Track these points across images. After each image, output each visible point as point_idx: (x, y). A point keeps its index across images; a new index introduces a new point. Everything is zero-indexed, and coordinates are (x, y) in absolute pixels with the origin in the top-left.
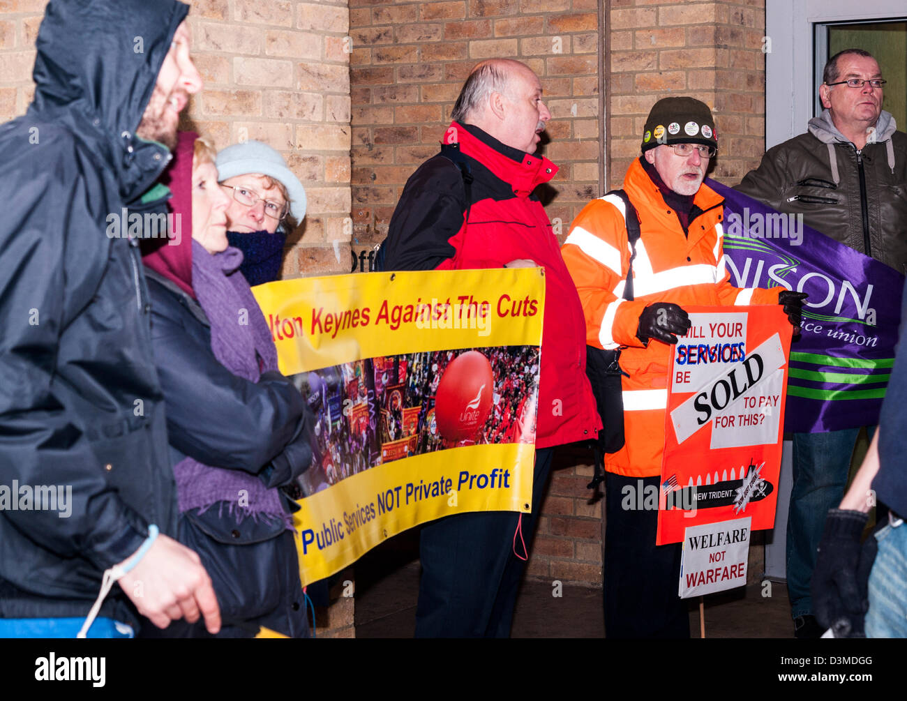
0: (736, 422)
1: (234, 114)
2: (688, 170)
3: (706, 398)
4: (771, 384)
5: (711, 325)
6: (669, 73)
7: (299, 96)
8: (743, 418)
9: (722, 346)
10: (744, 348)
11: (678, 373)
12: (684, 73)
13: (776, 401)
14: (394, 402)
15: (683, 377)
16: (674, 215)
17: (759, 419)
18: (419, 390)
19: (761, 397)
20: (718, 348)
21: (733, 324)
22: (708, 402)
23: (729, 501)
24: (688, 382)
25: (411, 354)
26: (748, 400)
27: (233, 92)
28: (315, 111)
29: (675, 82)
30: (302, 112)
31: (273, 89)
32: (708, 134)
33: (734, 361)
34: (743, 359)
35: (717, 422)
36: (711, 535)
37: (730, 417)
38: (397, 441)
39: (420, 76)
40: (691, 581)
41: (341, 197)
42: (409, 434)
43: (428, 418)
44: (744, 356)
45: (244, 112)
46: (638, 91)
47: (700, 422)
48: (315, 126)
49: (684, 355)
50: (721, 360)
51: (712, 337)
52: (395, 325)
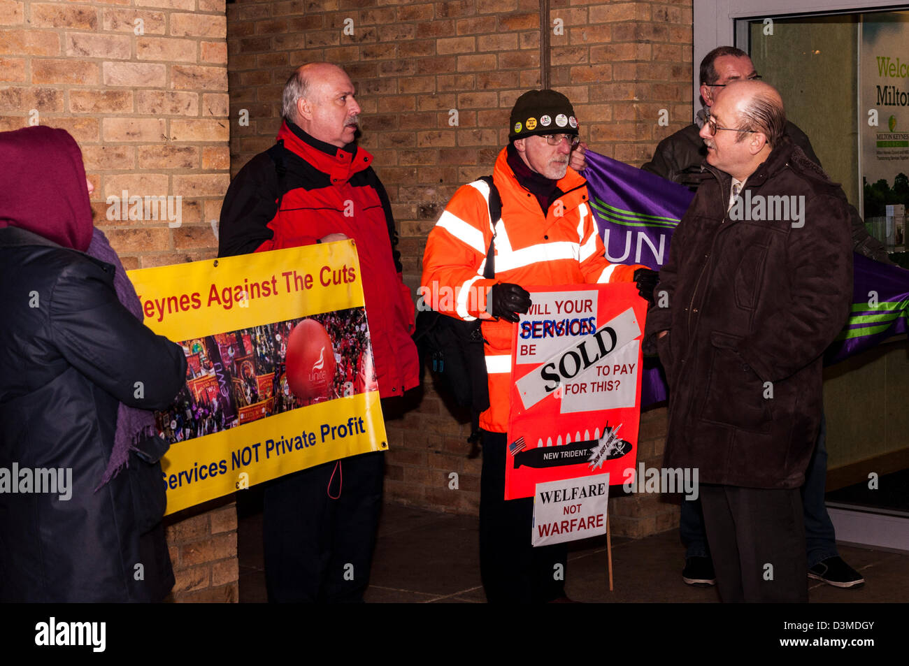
0: (589, 388)
1: (103, 112)
2: (557, 158)
3: (554, 368)
4: (626, 355)
5: (556, 302)
6: (598, 66)
7: (173, 95)
8: (596, 385)
9: (570, 321)
10: (595, 323)
11: (522, 346)
12: (610, 66)
13: (631, 368)
14: (246, 371)
15: (528, 350)
16: (533, 198)
17: (615, 385)
18: (270, 359)
19: (615, 366)
20: (565, 323)
21: (582, 301)
22: (557, 371)
23: (585, 459)
24: (535, 354)
25: (251, 328)
26: (601, 369)
27: (102, 92)
28: (190, 107)
29: (603, 75)
30: (176, 108)
31: (145, 88)
32: (574, 125)
33: (584, 334)
34: (593, 332)
35: (567, 389)
36: (565, 491)
37: (582, 384)
38: (254, 405)
39: (397, 71)
40: (544, 530)
41: (219, 182)
42: (266, 397)
43: (281, 382)
44: (595, 329)
45: (114, 110)
46: (572, 82)
47: (548, 389)
48: (190, 121)
49: (529, 330)
50: (569, 334)
51: (559, 313)
52: (228, 305)
